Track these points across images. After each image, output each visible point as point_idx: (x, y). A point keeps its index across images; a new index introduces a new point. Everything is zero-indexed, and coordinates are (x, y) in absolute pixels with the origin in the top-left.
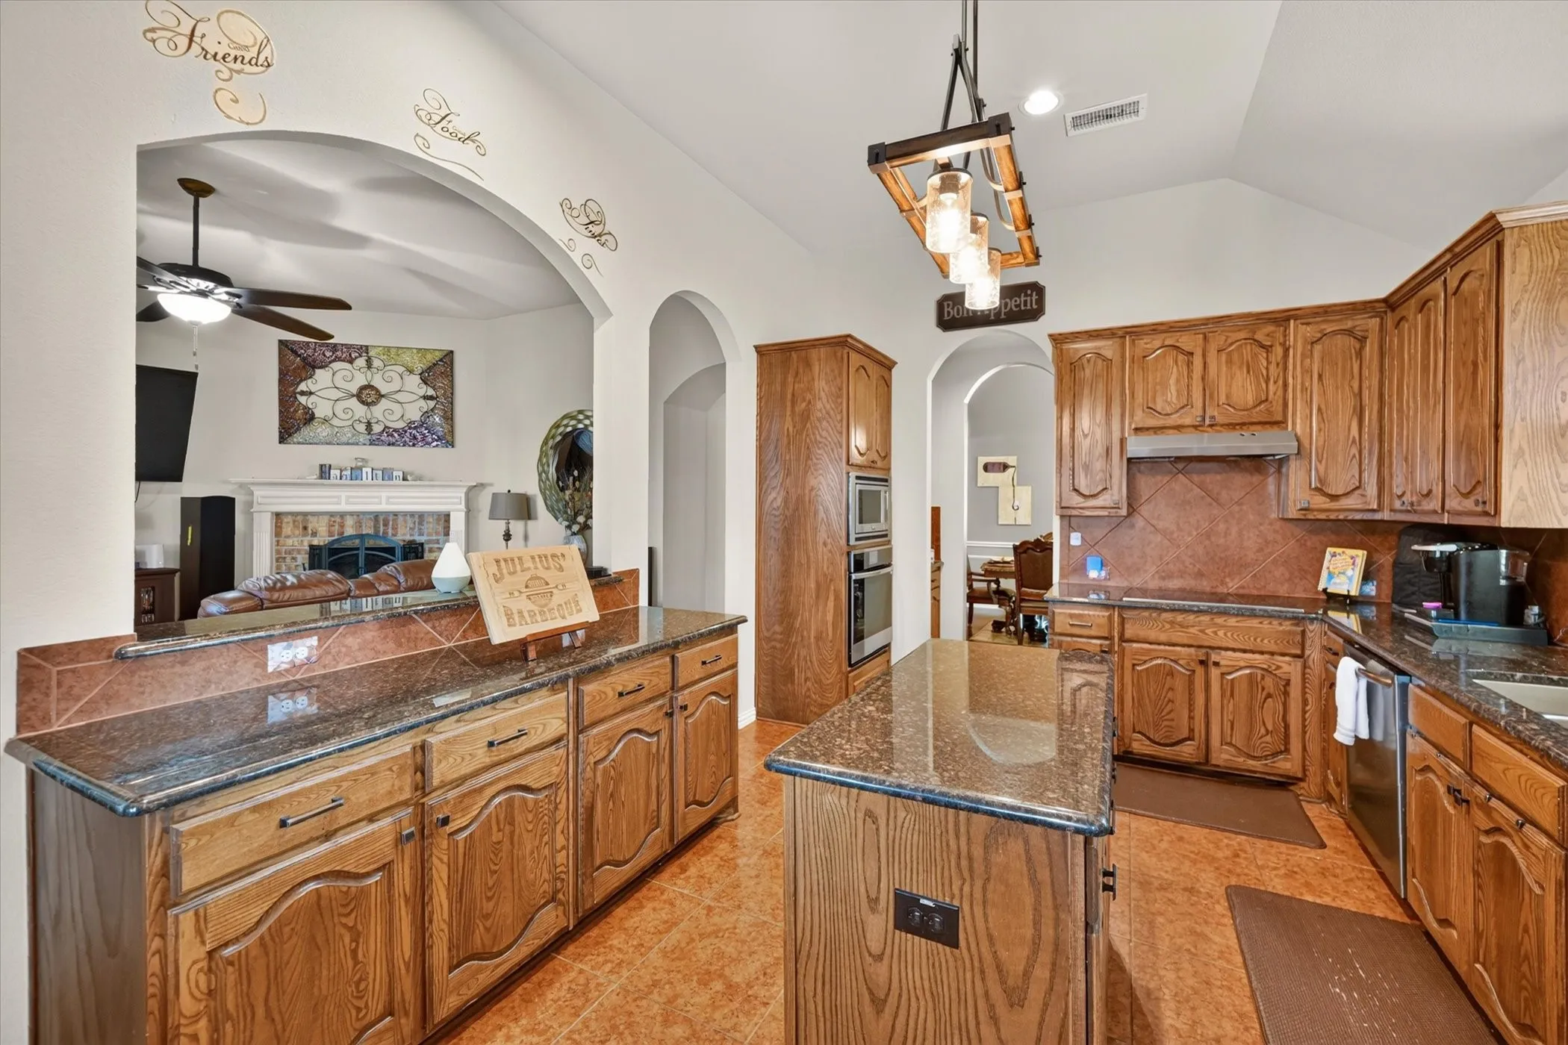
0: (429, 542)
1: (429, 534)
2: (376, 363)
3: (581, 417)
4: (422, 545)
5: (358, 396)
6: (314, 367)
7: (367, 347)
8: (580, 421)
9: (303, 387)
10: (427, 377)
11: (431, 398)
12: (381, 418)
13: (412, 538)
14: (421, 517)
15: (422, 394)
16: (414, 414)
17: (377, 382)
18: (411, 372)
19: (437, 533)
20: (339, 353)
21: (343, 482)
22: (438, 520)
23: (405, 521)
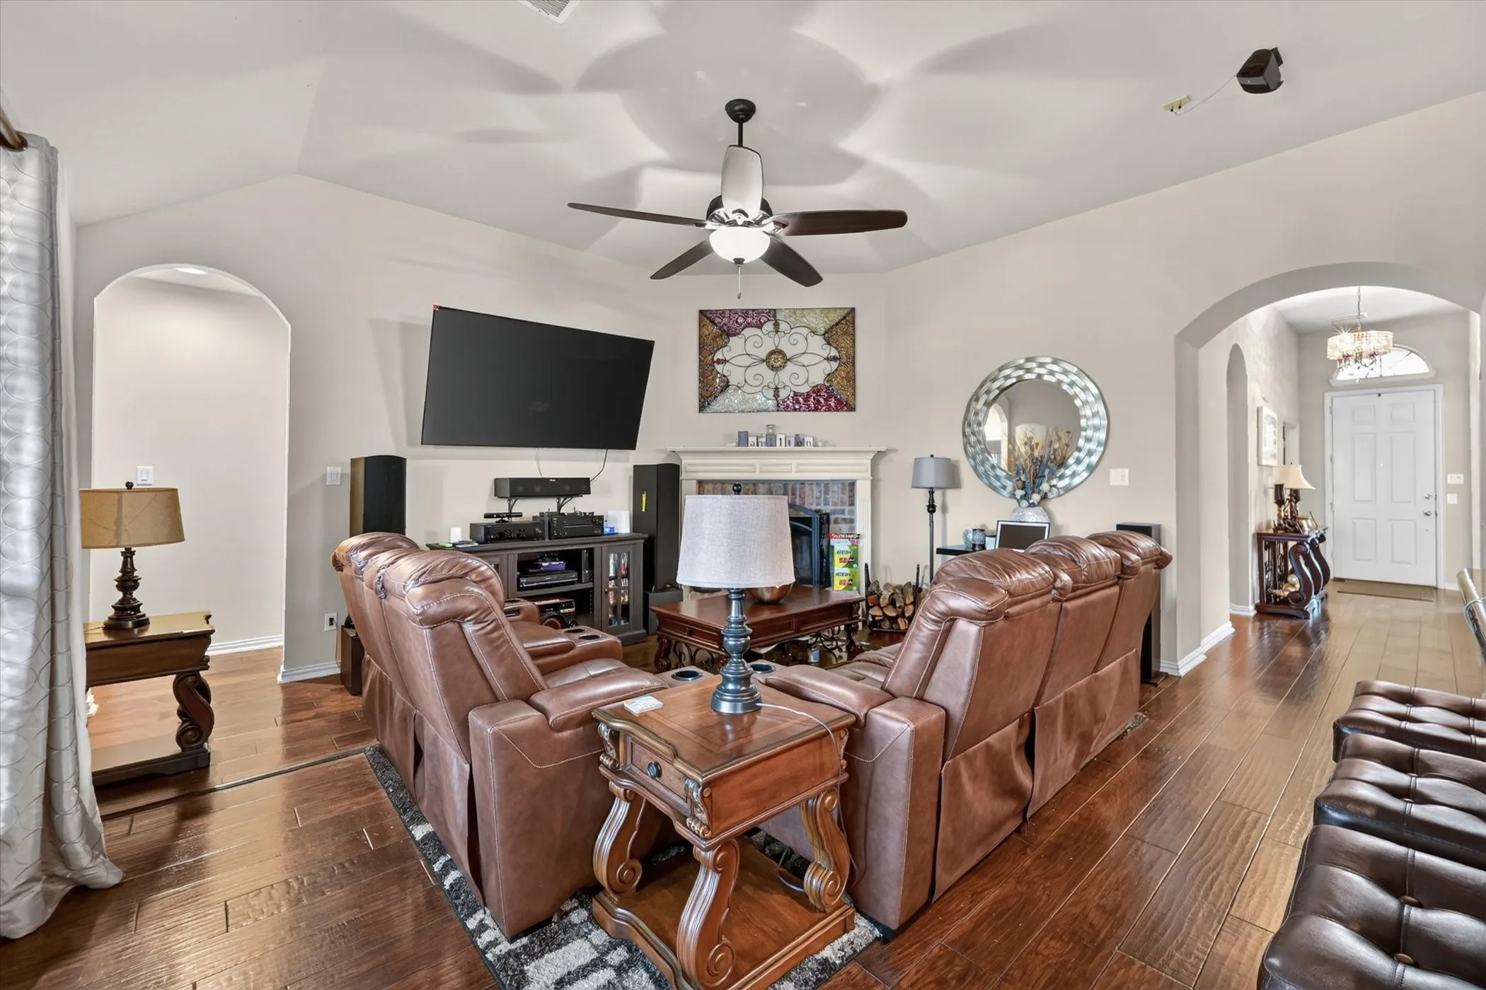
0: (834, 512)
1: (835, 504)
2: (783, 326)
3: (1029, 365)
4: (828, 515)
5: (766, 360)
6: (729, 335)
7: (775, 310)
8: (1028, 371)
9: (719, 356)
10: (829, 336)
11: (835, 359)
12: (788, 383)
13: (818, 508)
14: (826, 485)
15: (825, 356)
16: (818, 377)
17: (784, 346)
18: (814, 333)
19: (843, 503)
20: (749, 320)
21: (760, 448)
22: (843, 489)
23: (812, 490)
